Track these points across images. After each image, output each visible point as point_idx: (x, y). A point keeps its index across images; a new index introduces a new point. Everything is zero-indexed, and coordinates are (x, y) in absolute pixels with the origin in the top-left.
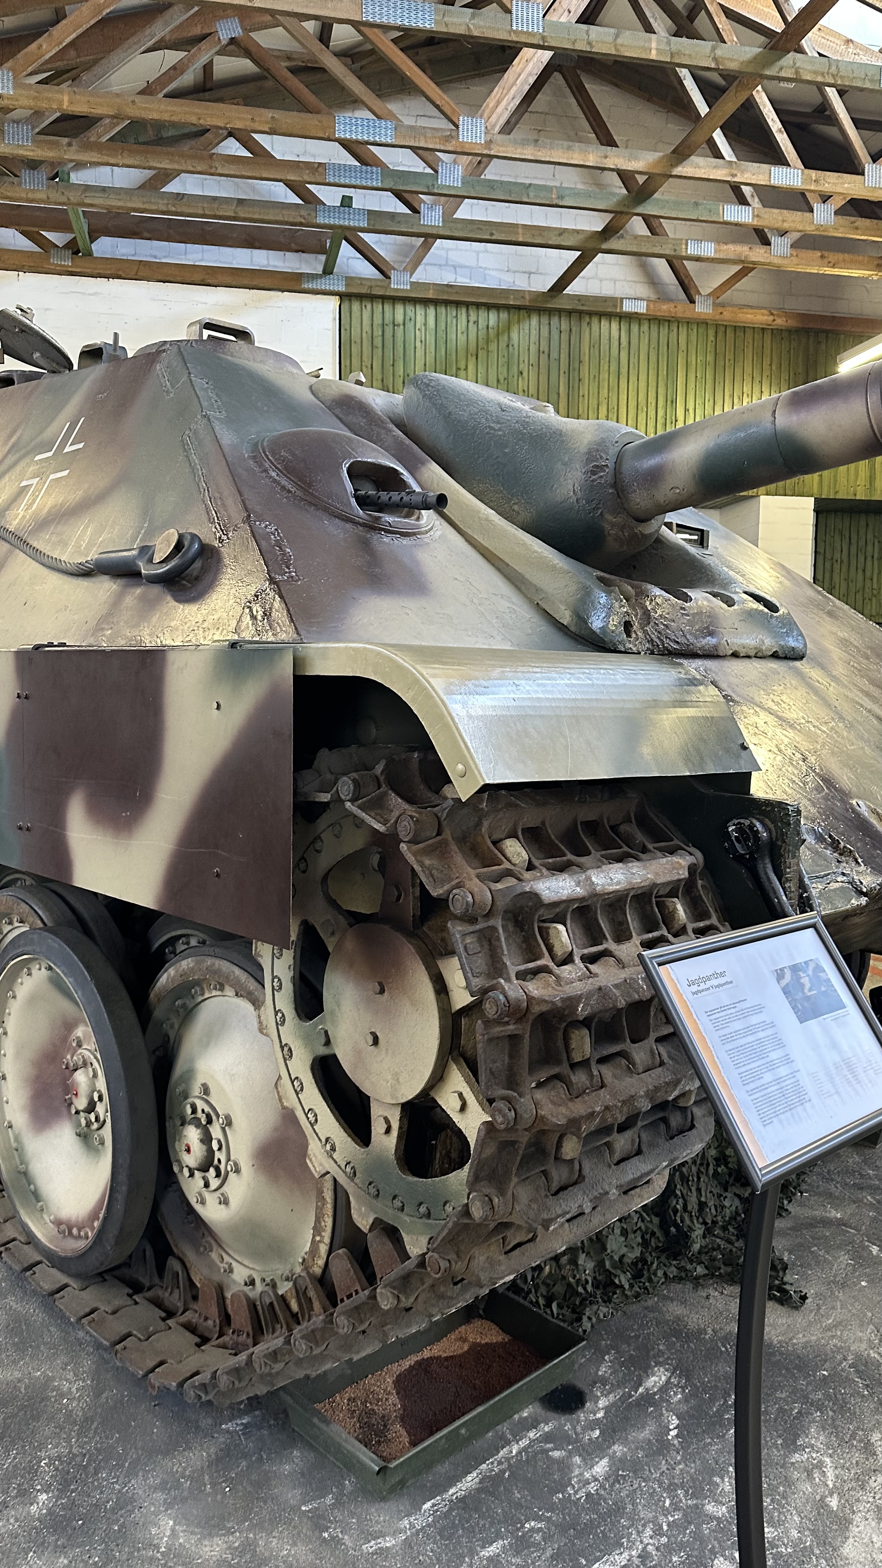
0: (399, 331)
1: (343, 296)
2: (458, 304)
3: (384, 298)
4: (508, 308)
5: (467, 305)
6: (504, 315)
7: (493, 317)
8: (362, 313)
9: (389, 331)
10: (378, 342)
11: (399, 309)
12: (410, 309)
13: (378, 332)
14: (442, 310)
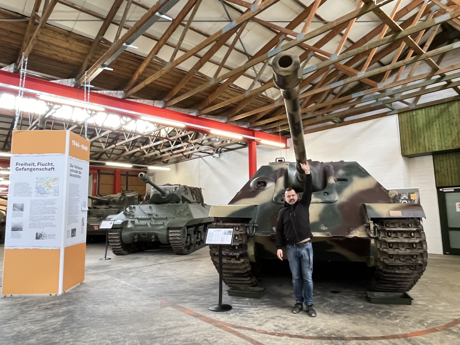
0: (415, 117)
1: (399, 114)
2: (431, 106)
3: (409, 111)
4: (447, 102)
5: (434, 105)
6: (446, 105)
7: (442, 107)
8: (404, 116)
9: (412, 118)
10: (409, 121)
11: (414, 113)
12: (417, 111)
13: (409, 119)
14: (426, 109)
